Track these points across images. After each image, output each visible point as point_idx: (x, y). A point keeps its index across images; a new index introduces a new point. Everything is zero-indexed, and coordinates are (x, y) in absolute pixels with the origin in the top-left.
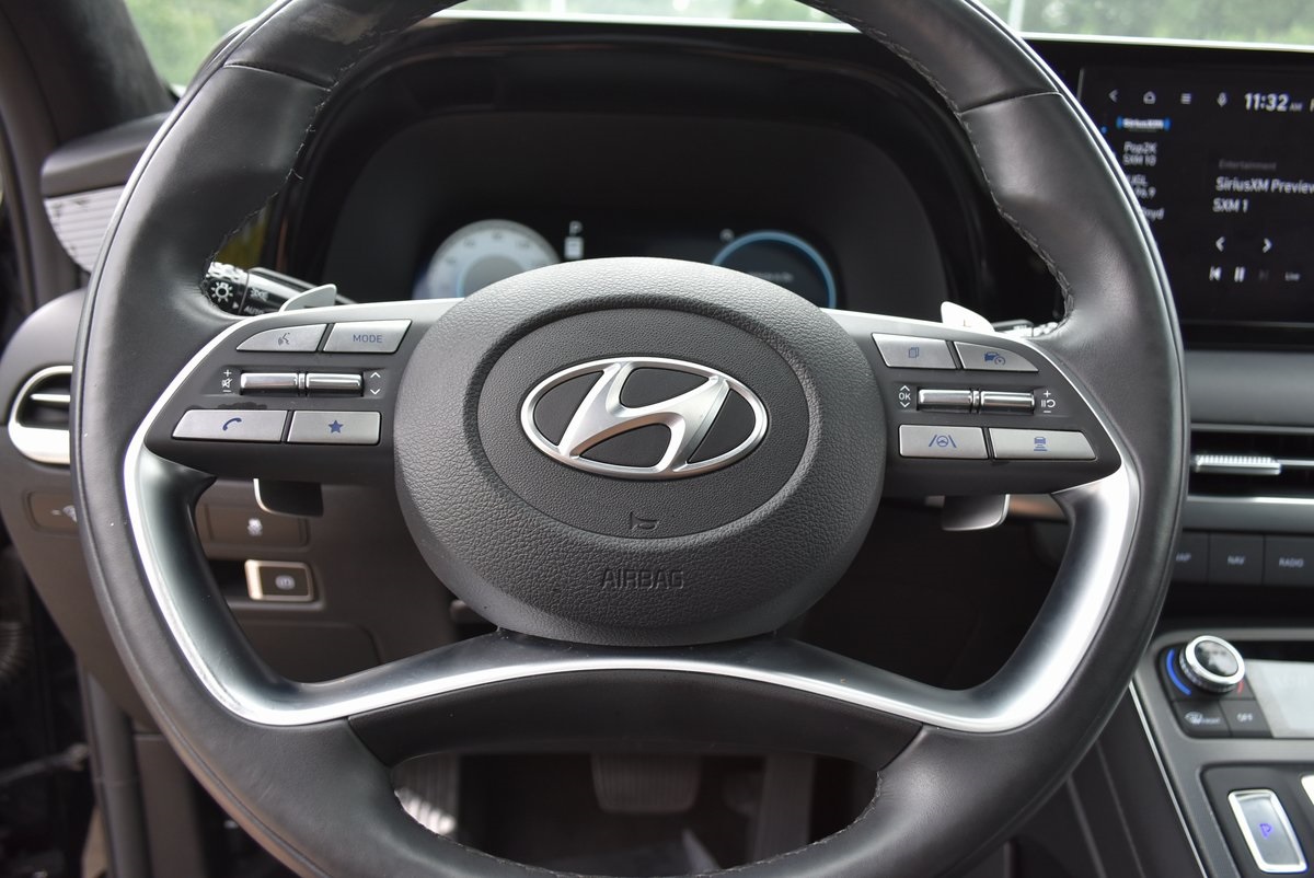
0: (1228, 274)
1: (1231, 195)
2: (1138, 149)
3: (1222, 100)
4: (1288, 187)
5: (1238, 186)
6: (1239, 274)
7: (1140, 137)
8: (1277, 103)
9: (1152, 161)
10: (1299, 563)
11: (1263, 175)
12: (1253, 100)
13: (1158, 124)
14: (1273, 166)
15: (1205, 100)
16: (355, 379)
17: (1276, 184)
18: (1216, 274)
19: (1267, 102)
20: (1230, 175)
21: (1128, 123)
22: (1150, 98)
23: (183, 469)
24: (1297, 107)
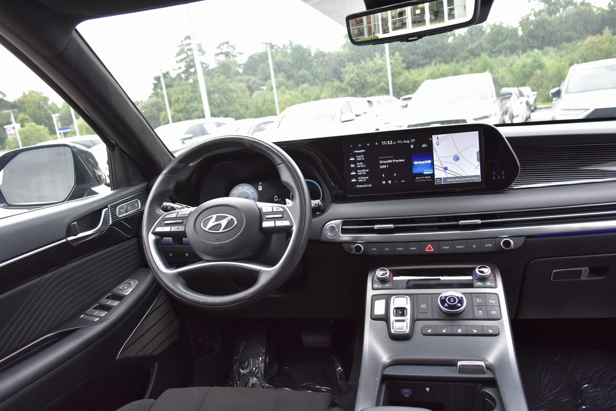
0: (387, 182)
1: (384, 164)
2: (360, 157)
3: (377, 144)
4: (397, 161)
5: (385, 162)
6: (390, 182)
7: (360, 154)
8: (390, 143)
9: (363, 159)
10: (402, 249)
11: (390, 159)
12: (384, 143)
13: (363, 151)
14: (392, 157)
15: (373, 144)
16: (181, 221)
17: (394, 160)
18: (384, 182)
19: (387, 143)
20: (382, 160)
21: (356, 151)
22: (360, 145)
23: (158, 237)
24: (395, 143)
